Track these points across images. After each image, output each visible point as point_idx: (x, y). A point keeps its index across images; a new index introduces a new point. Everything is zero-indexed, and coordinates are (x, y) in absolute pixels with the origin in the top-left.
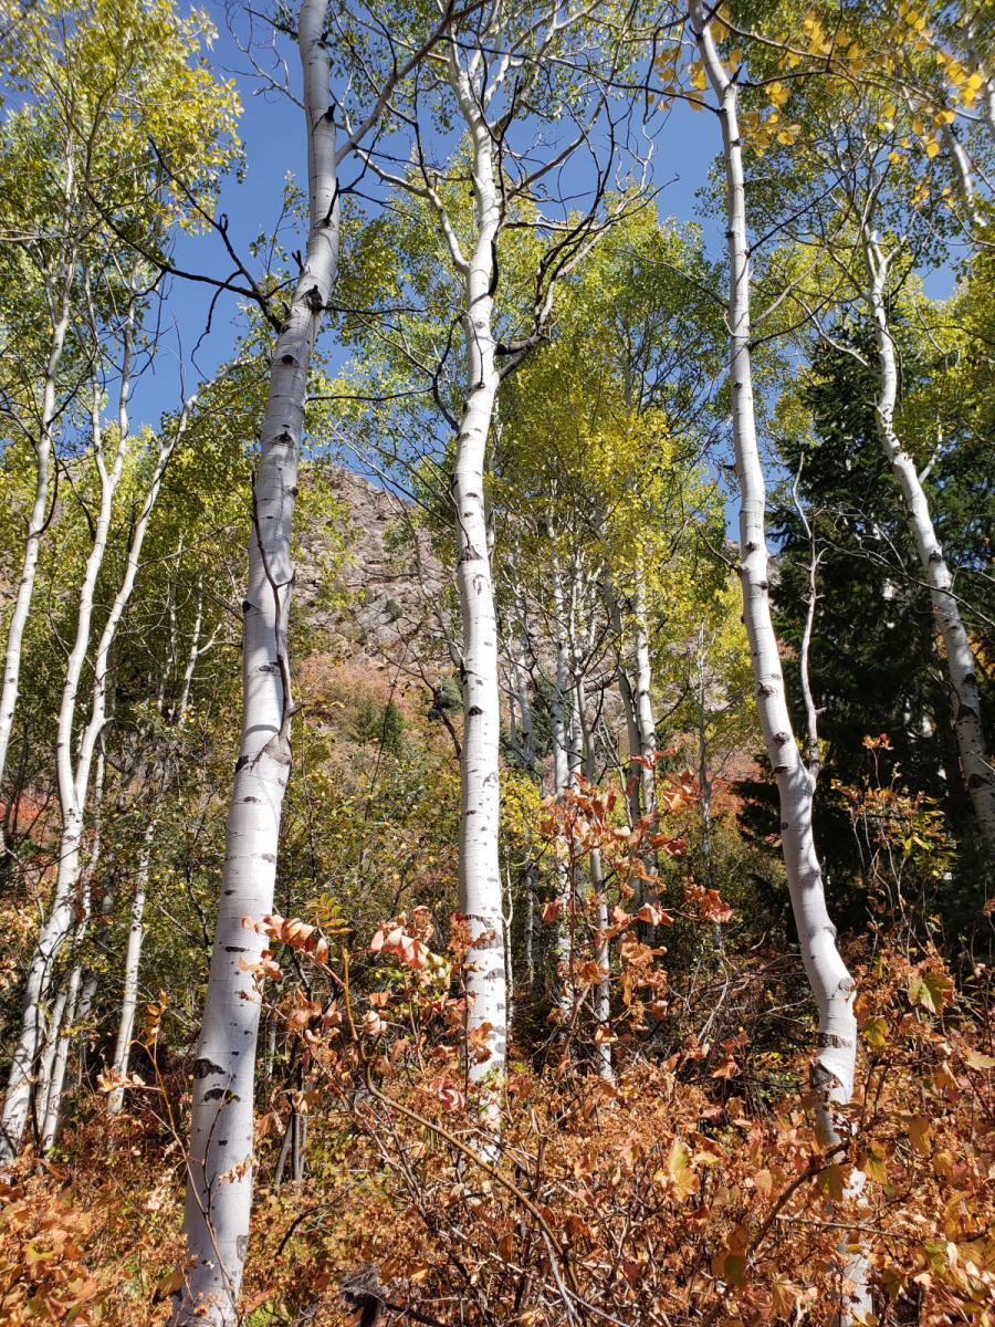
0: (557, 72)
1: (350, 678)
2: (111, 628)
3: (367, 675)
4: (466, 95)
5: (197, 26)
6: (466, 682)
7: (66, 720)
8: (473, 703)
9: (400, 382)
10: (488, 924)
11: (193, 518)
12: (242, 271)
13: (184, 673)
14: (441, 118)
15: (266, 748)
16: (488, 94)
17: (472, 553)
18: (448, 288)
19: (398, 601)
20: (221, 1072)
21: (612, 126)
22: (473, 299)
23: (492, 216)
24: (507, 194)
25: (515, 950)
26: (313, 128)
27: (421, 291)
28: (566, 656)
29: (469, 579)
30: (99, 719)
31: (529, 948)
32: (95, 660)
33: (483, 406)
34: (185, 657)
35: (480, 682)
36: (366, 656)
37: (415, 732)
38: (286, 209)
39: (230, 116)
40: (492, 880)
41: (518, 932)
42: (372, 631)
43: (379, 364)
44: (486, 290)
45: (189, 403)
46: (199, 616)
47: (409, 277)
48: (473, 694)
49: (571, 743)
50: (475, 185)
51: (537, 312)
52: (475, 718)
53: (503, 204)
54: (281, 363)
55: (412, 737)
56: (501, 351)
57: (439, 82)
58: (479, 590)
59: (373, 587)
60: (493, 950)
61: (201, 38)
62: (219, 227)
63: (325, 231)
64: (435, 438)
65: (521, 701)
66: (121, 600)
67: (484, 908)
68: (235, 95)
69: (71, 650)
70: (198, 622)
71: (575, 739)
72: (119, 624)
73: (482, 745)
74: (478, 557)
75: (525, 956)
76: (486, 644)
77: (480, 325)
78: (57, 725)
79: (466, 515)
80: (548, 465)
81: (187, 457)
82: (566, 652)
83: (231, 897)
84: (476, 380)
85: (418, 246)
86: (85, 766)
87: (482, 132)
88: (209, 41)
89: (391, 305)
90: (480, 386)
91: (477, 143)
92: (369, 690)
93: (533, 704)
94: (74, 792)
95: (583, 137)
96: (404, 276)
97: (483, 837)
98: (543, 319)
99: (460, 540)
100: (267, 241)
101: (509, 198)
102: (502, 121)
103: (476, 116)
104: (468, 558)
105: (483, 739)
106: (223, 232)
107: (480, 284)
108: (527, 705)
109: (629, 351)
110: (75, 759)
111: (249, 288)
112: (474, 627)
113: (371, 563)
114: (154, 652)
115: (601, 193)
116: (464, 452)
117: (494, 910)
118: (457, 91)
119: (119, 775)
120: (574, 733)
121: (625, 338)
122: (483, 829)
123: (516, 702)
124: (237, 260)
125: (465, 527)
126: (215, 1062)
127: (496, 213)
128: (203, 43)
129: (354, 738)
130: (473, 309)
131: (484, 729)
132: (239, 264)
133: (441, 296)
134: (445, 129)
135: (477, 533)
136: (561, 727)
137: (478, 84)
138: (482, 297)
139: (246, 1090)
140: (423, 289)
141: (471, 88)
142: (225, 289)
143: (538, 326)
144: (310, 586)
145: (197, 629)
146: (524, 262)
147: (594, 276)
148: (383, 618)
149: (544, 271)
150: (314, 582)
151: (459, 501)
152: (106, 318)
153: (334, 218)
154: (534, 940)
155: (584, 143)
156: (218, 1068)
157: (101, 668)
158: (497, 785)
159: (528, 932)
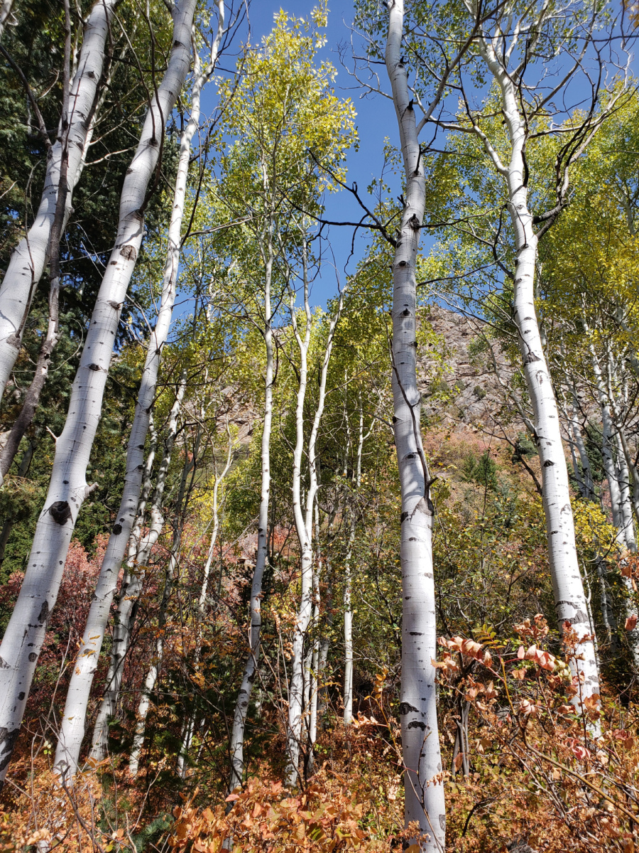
0: (554, 24)
1: (456, 441)
2: (314, 432)
3: (467, 437)
4: (493, 59)
5: (325, 71)
6: (539, 445)
7: (296, 489)
8: (546, 458)
9: (470, 250)
10: (576, 607)
11: (352, 359)
12: (369, 214)
13: (357, 451)
14: (477, 78)
15: (418, 506)
16: (508, 54)
17: (532, 357)
18: (494, 183)
19: (482, 386)
20: (417, 711)
21: (598, 52)
22: (513, 191)
23: (519, 134)
24: (528, 116)
25: (595, 617)
26: (401, 117)
27: (476, 188)
28: (609, 412)
29: (533, 374)
30: (314, 486)
31: (606, 615)
32: (308, 451)
33: (528, 259)
34: (356, 442)
35: (549, 444)
36: (464, 425)
37: (505, 472)
38: (386, 160)
39: (350, 119)
40: (576, 577)
41: (596, 605)
42: (467, 408)
43: (454, 241)
44: (522, 184)
45: (343, 291)
46: (362, 416)
47: (467, 182)
48: (545, 452)
49: (619, 473)
50: (506, 117)
51: (559, 190)
52: (549, 469)
53: (526, 124)
54: (399, 267)
55: (503, 475)
56: (536, 221)
57: (473, 56)
58: (541, 381)
59: (464, 379)
60: (581, 624)
61: (328, 77)
62: (352, 191)
63: (416, 179)
64: (497, 281)
65: (579, 446)
66: (318, 414)
67: (572, 596)
68: (351, 107)
69: (294, 447)
70: (362, 420)
71: (622, 469)
72: (319, 430)
73: (557, 486)
74: (537, 359)
75: (603, 621)
76: (551, 417)
77: (520, 207)
78: (292, 492)
79: (526, 332)
80: (578, 284)
81: (345, 322)
82: (608, 409)
83: (409, 601)
84: (522, 243)
85: (471, 160)
86: (309, 515)
87: (506, 81)
88: (333, 78)
89: (458, 202)
90: (525, 246)
91: (504, 88)
92: (469, 446)
93: (587, 445)
94: (305, 531)
95: (578, 64)
96: (464, 182)
97: (566, 548)
98: (563, 193)
99: (523, 349)
100: (378, 183)
101: (530, 119)
102: (519, 71)
103: (501, 71)
104: (530, 361)
105: (557, 482)
106: (355, 192)
107: (517, 180)
108: (583, 449)
109: (628, 196)
110: (304, 512)
111: (374, 223)
112: (540, 407)
113: (461, 364)
114: (338, 440)
115: (595, 99)
116: (519, 292)
117: (579, 597)
118: (486, 59)
119: (327, 515)
120: (621, 465)
121: (624, 188)
122: (565, 543)
123: (575, 448)
124: (365, 208)
125: (526, 340)
126: (412, 704)
127: (522, 131)
128: (330, 80)
129: (463, 479)
130: (514, 197)
131: (556, 475)
132: (367, 210)
133: (490, 189)
134: (481, 84)
135: (534, 341)
136: (611, 461)
137: (500, 50)
138: (519, 189)
139: (432, 721)
140: (478, 187)
141: (495, 54)
142: (360, 227)
143: (560, 199)
144: (424, 385)
145: (361, 424)
146: (544, 155)
147: (596, 152)
148: (474, 398)
149: (560, 162)
150: (425, 382)
151: (520, 324)
152: (291, 249)
153: (421, 169)
154: (608, 610)
155: (579, 69)
156: (414, 708)
157: (312, 457)
158: (571, 512)
159: (604, 605)
